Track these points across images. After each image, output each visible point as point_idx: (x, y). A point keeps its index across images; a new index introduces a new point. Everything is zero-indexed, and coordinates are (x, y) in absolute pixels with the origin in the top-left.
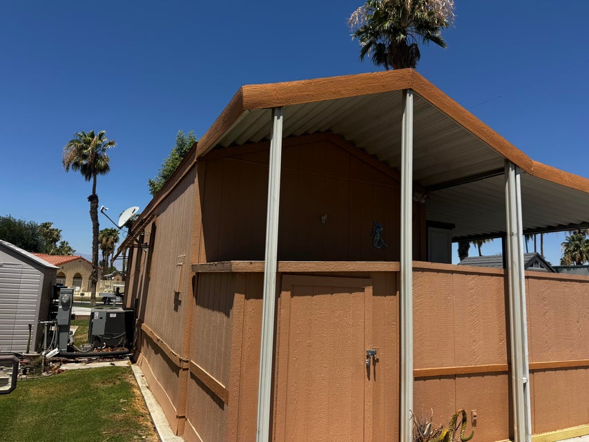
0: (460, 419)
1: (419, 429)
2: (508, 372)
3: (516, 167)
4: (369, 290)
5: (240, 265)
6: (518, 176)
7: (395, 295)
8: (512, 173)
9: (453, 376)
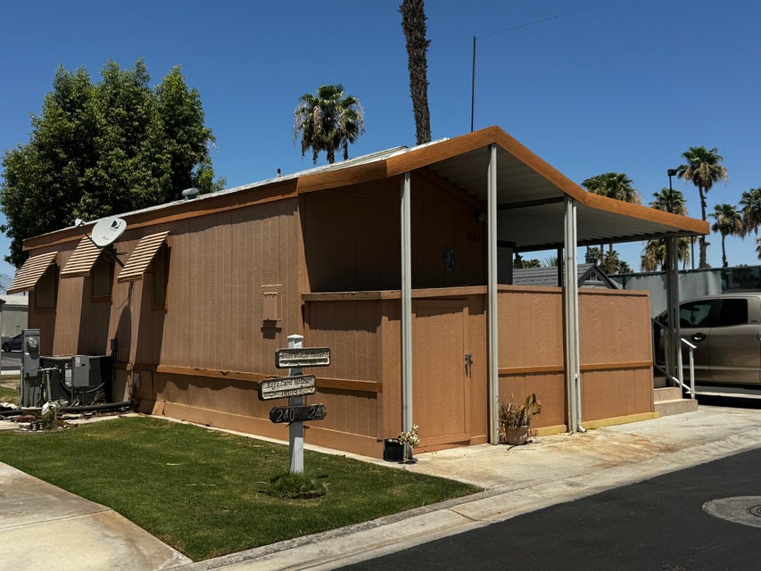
0: (531, 400)
1: (503, 409)
2: (564, 372)
3: (573, 200)
4: (466, 310)
5: (386, 294)
6: (575, 208)
7: (483, 313)
8: (570, 206)
9: (524, 374)
